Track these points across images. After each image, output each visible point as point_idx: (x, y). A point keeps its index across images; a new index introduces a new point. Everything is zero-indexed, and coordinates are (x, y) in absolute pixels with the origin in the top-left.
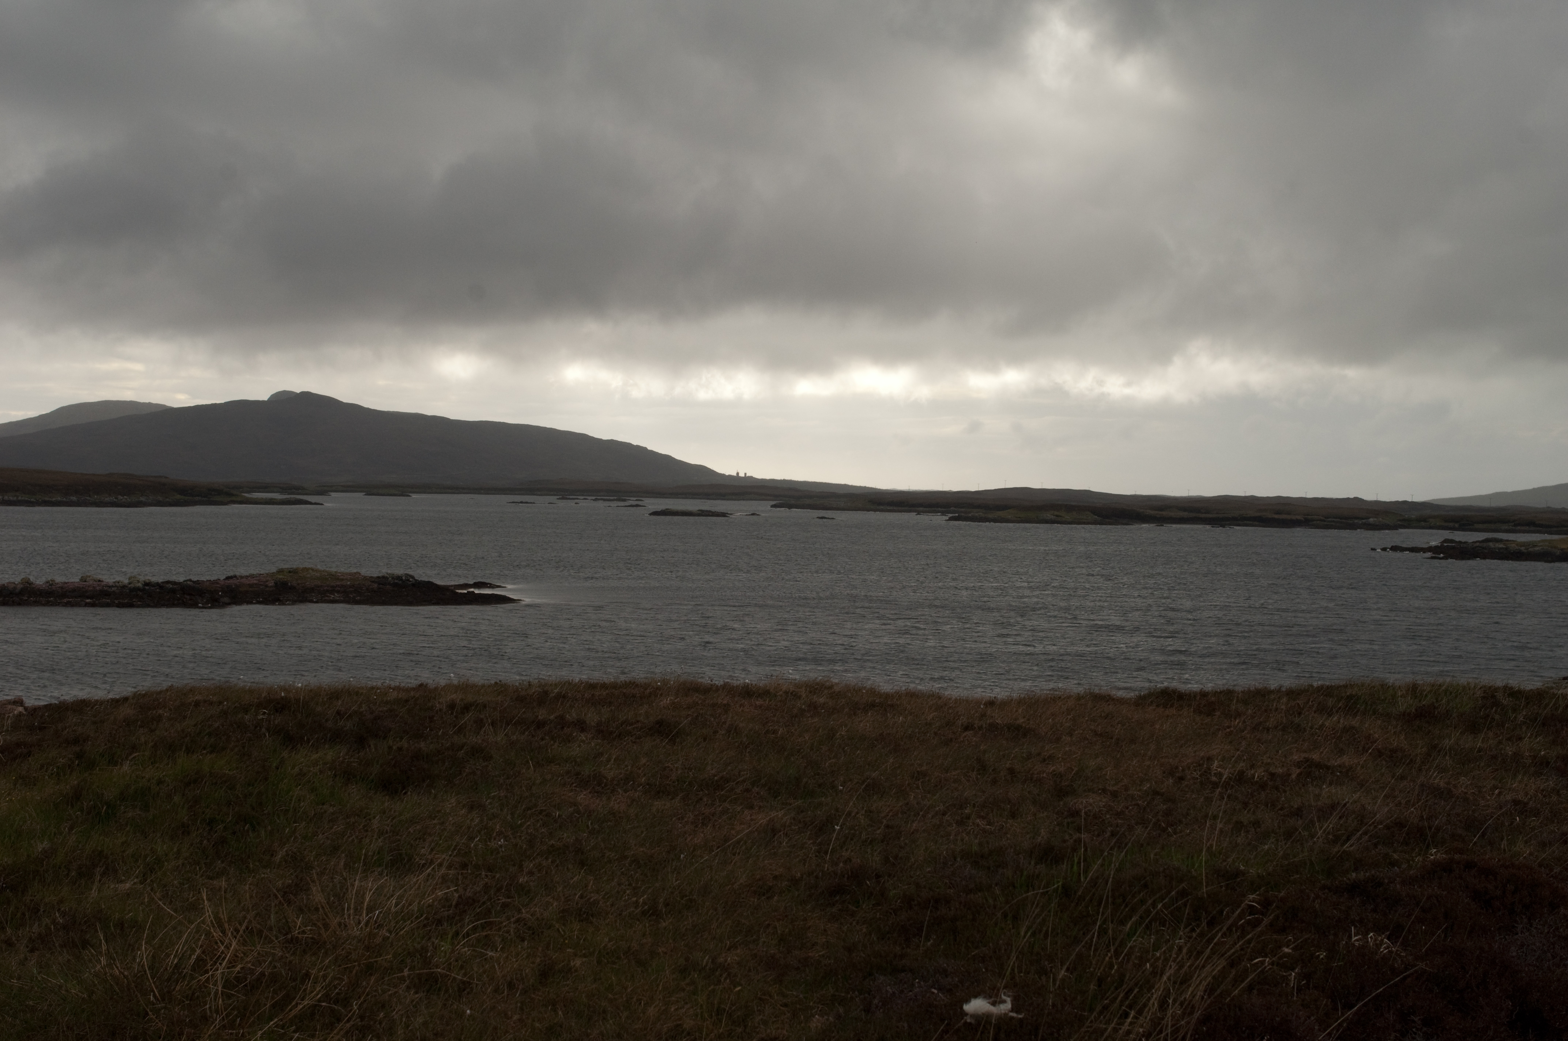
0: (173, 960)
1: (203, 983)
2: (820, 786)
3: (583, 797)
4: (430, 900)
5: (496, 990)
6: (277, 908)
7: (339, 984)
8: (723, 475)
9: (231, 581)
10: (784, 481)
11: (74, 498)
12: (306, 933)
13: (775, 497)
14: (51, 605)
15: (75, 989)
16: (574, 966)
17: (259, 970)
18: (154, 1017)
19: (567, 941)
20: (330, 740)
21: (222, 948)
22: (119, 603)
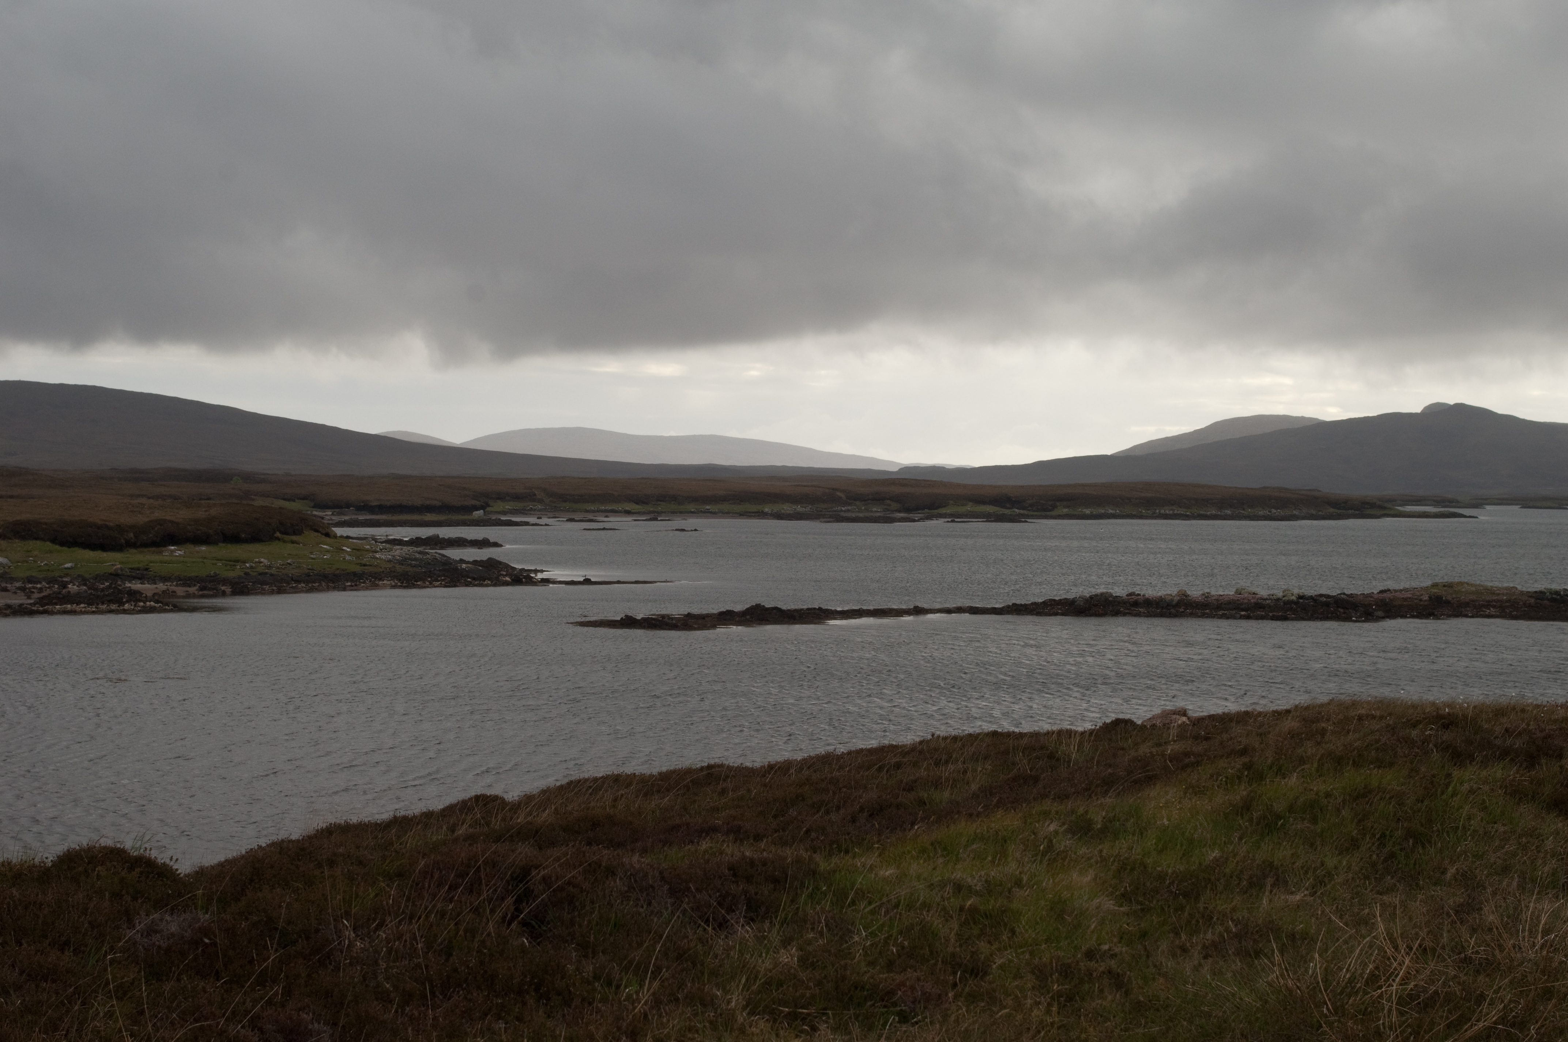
0: (1344, 975)
1: (1376, 998)
6: (1450, 926)
7: (1516, 1008)
9: (1385, 595)
11: (1229, 512)
12: (1479, 953)
14: (1207, 617)
15: (1249, 998)
17: (1433, 988)
18: (1328, 1030)
20: (1499, 758)
21: (1395, 964)
22: (1274, 616)
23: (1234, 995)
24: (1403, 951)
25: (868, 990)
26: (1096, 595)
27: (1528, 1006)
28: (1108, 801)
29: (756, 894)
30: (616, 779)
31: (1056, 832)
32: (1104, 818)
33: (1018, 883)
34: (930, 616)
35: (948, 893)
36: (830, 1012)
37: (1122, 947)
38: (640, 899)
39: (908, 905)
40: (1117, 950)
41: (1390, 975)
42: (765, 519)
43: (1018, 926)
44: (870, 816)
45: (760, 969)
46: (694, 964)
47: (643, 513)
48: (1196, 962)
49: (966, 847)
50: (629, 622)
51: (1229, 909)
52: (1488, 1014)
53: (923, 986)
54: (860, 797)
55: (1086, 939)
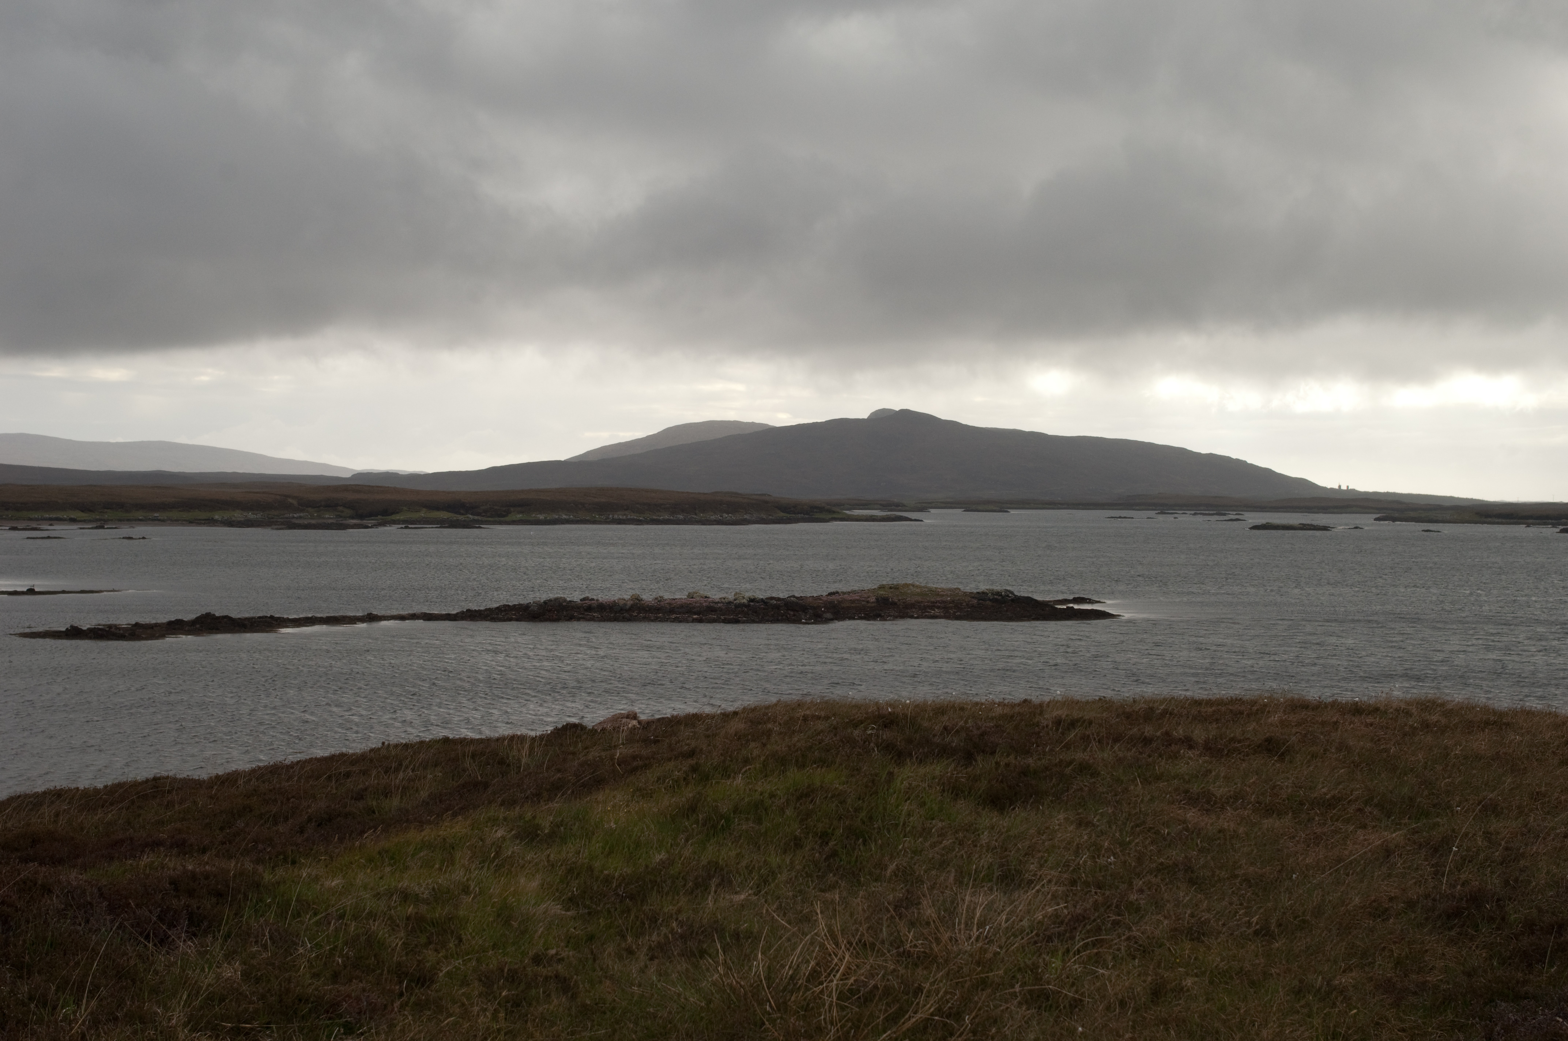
0: (787, 972)
1: (818, 994)
2: (1434, 806)
3: (1192, 815)
4: (1039, 916)
5: (1108, 1008)
6: (889, 921)
7: (952, 999)
8: (1325, 489)
9: (833, 597)
10: (1388, 494)
11: (681, 517)
12: (917, 947)
13: (1378, 510)
14: (660, 621)
15: (694, 998)
16: (1186, 985)
17: (872, 983)
18: (770, 1027)
19: (1178, 960)
20: (938, 755)
21: (836, 960)
22: (725, 619)
23: (679, 995)
24: (843, 947)
25: (312, 1003)
26: (550, 600)
27: (963, 997)
28: (555, 805)
29: (198, 908)
30: (58, 794)
31: (503, 838)
32: (552, 823)
33: (466, 890)
34: (384, 623)
35: (395, 902)
36: (274, 1026)
37: (569, 951)
38: (77, 917)
39: (353, 915)
40: (564, 954)
41: (832, 971)
42: (215, 526)
43: (465, 934)
44: (318, 826)
45: (202, 985)
46: (134, 981)
47: (90, 521)
48: (642, 964)
49: (413, 855)
50: (74, 633)
51: (674, 911)
52: (925, 1006)
53: (369, 996)
54: (309, 807)
55: (533, 944)
